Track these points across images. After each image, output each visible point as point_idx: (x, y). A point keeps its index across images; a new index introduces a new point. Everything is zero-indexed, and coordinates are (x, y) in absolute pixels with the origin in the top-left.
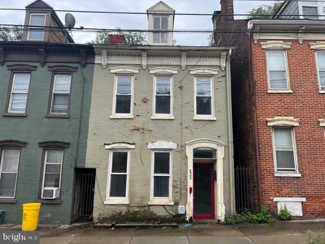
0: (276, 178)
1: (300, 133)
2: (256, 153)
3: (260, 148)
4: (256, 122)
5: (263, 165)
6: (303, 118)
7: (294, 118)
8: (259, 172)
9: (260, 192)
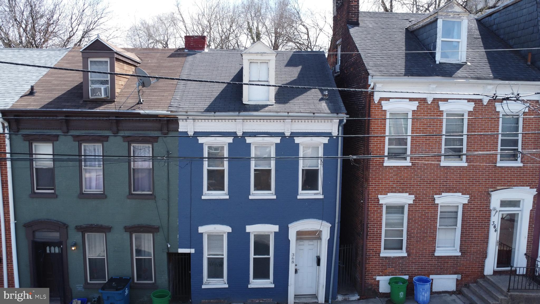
0: (381, 258)
1: (413, 211)
2: (363, 233)
3: (368, 227)
4: (366, 199)
5: (370, 245)
6: (418, 194)
7: (409, 194)
8: (364, 253)
9: (364, 272)
